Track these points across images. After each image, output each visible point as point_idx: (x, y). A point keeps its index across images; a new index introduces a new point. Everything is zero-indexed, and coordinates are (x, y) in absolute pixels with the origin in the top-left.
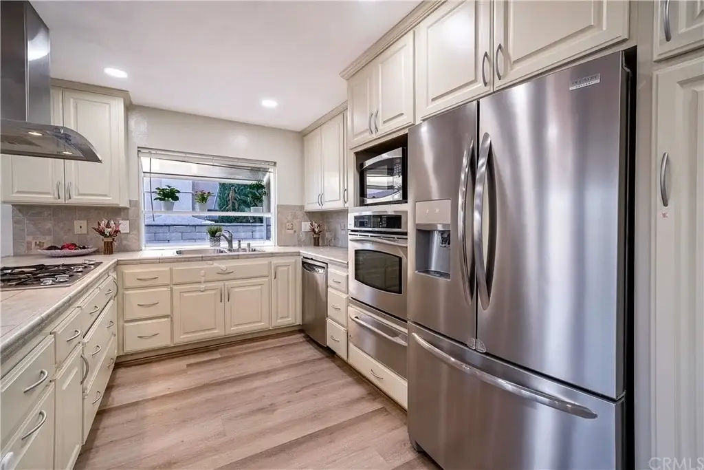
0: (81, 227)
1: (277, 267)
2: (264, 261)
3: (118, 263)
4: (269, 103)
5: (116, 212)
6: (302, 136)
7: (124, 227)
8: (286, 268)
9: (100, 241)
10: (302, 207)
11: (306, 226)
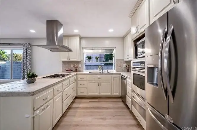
0: (72, 66)
1: (114, 77)
2: (110, 76)
3: (76, 74)
4: (111, 30)
5: (78, 62)
6: (123, 38)
7: (80, 66)
8: (116, 78)
9: (74, 69)
10: (124, 60)
11: (124, 66)
